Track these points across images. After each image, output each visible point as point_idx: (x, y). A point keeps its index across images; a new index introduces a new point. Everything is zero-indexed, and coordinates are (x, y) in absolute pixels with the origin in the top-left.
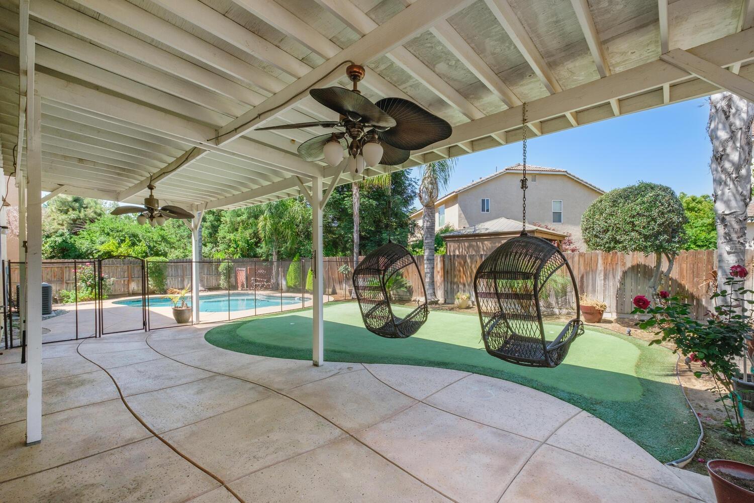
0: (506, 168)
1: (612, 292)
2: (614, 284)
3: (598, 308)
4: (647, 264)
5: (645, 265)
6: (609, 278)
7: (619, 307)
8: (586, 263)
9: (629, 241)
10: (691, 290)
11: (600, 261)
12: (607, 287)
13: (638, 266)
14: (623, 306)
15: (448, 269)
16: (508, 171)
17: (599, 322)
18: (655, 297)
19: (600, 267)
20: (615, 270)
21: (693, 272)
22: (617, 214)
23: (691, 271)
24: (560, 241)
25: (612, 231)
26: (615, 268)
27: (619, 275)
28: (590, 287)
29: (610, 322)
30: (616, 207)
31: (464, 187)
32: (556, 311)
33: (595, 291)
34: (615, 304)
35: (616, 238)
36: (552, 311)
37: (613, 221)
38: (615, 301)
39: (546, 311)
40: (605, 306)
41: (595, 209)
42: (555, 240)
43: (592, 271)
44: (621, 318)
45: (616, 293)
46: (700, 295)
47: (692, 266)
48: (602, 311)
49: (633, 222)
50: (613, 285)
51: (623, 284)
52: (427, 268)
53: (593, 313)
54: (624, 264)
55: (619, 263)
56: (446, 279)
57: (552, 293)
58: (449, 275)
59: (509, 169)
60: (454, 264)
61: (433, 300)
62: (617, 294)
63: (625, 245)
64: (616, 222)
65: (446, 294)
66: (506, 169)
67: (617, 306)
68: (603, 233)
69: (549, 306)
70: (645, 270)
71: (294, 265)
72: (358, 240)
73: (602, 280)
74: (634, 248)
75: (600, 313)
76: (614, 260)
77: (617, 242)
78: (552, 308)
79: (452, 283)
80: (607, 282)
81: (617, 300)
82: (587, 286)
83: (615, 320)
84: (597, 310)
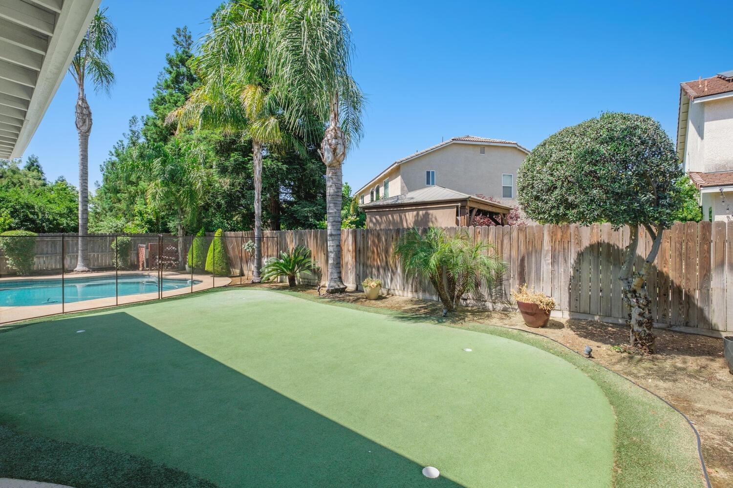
0: (453, 138)
1: (563, 282)
2: (566, 270)
3: (542, 306)
4: (612, 243)
5: (609, 245)
6: (558, 261)
7: (573, 303)
8: (528, 240)
9: (589, 204)
10: (677, 282)
11: (546, 238)
12: (556, 274)
13: (599, 244)
14: (578, 302)
15: (360, 248)
16: (454, 142)
17: (544, 326)
18: (629, 295)
19: (547, 246)
20: (566, 251)
21: (681, 254)
22: (568, 160)
23: (677, 253)
24: (504, 215)
25: (561, 188)
26: (566, 248)
27: (572, 258)
28: (533, 275)
29: (559, 326)
30: (567, 150)
31: (407, 157)
32: (489, 305)
33: (540, 280)
34: (567, 299)
35: (567, 199)
36: (484, 305)
37: (562, 172)
38: (567, 295)
39: (477, 306)
40: (553, 304)
41: (536, 157)
42: (499, 214)
43: (536, 251)
44: (575, 319)
45: (568, 283)
46: (691, 289)
47: (678, 245)
48: (549, 311)
49: (595, 172)
50: (564, 272)
51: (577, 270)
52: (330, 246)
53: (535, 313)
54: (579, 243)
55: (573, 241)
56: (358, 260)
57: (484, 281)
58: (361, 255)
59: (455, 140)
60: (368, 243)
61: (337, 287)
62: (570, 284)
63: (582, 210)
64: (567, 174)
65: (357, 279)
66: (453, 140)
67: (570, 302)
68: (547, 192)
69: (479, 298)
70: (609, 250)
71: (197, 241)
72: (260, 211)
73: (549, 264)
74: (598, 215)
75: (547, 313)
76: (565, 236)
77: (570, 206)
78: (483, 301)
79: (365, 265)
80: (556, 267)
81: (570, 293)
82: (530, 273)
83: (567, 322)
84: (541, 309)
